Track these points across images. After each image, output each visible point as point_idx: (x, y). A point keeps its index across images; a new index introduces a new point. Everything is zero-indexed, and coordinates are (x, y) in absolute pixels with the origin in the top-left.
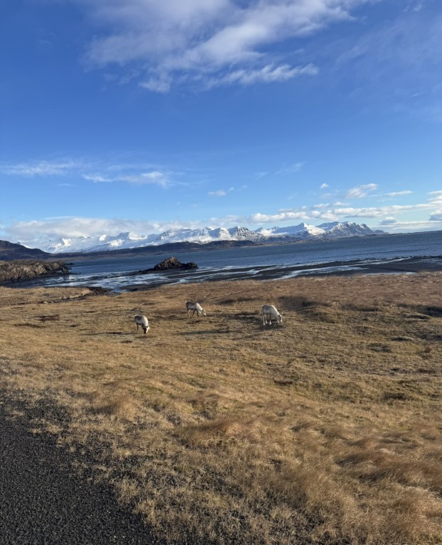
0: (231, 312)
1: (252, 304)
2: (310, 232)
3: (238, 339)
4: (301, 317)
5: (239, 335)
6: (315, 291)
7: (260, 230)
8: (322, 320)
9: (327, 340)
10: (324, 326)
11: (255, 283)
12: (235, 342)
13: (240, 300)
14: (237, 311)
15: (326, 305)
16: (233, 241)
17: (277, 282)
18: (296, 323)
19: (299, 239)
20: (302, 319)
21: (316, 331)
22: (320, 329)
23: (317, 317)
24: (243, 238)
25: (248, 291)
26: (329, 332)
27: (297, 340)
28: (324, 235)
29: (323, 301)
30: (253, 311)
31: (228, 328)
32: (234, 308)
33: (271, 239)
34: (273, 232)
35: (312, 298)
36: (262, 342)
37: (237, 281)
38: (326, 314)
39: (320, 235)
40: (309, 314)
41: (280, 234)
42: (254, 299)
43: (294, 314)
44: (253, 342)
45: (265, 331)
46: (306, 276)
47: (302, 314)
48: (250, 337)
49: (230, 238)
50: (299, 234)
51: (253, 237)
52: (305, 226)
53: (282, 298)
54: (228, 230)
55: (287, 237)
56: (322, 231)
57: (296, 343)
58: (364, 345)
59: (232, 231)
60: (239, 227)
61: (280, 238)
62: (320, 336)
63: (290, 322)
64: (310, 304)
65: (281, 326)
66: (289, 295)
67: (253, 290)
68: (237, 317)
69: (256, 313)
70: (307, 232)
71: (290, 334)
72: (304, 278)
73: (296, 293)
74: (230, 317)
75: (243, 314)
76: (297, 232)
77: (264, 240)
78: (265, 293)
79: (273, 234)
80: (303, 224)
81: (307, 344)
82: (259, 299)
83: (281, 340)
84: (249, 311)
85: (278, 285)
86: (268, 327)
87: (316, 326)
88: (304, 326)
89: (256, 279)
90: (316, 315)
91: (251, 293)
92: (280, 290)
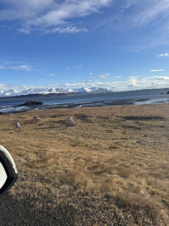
0: (56, 120)
1: (64, 117)
2: (86, 91)
3: (58, 130)
4: (82, 121)
5: (59, 129)
6: (88, 112)
7: (68, 89)
8: (90, 122)
9: (91, 129)
10: (90, 124)
11: (66, 110)
12: (57, 131)
13: (60, 116)
14: (58, 120)
15: (91, 117)
16: (58, 94)
17: (74, 109)
18: (80, 124)
19: (82, 93)
20: (82, 122)
21: (87, 126)
22: (89, 125)
23: (88, 121)
24: (61, 93)
25: (63, 112)
26: (92, 126)
27: (80, 130)
28: (91, 92)
29: (90, 115)
30: (64, 120)
31: (54, 126)
32: (57, 119)
33: (72, 93)
34: (73, 90)
35: (86, 114)
36: (67, 131)
37: (59, 109)
38: (91, 120)
39: (90, 92)
40: (85, 120)
41: (76, 91)
42: (65, 115)
43: (80, 120)
44: (64, 131)
45: (69, 127)
46: (85, 107)
47: (82, 120)
48: (63, 129)
49: (56, 92)
50: (82, 91)
51: (65, 92)
52: (85, 88)
53: (76, 115)
54: (55, 89)
55: (78, 92)
56: (91, 90)
57: (80, 131)
58: (104, 130)
59: (57, 90)
60: (60, 88)
61: (76, 93)
62: (89, 128)
63: (78, 123)
64: (85, 116)
65: (75, 125)
66: (78, 113)
67: (65, 112)
68: (58, 122)
69: (65, 120)
70: (85, 91)
71: (78, 127)
72: (84, 108)
73: (81, 113)
74: (55, 122)
75: (60, 121)
76: (82, 90)
77: (69, 93)
78: (69, 113)
79: (73, 91)
80: (84, 88)
81: (84, 131)
82: (67, 115)
83: (75, 130)
84: (63, 120)
85: (74, 110)
86: (70, 126)
87: (88, 124)
88: (83, 125)
89: (66, 108)
90: (88, 120)
91: (64, 113)
92: (75, 112)
